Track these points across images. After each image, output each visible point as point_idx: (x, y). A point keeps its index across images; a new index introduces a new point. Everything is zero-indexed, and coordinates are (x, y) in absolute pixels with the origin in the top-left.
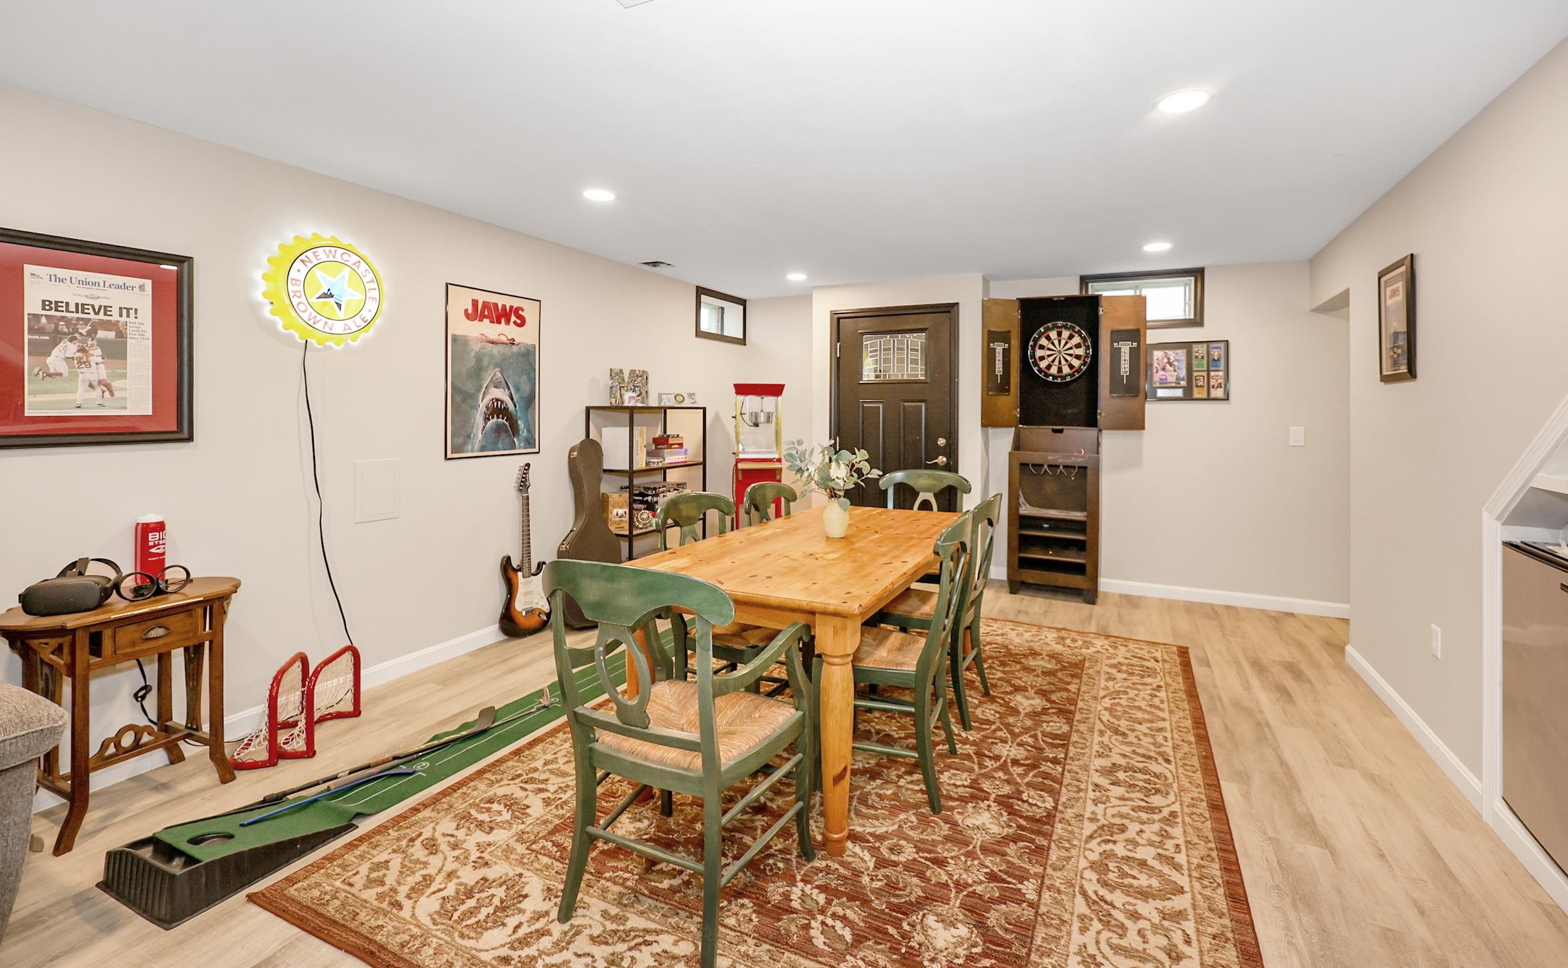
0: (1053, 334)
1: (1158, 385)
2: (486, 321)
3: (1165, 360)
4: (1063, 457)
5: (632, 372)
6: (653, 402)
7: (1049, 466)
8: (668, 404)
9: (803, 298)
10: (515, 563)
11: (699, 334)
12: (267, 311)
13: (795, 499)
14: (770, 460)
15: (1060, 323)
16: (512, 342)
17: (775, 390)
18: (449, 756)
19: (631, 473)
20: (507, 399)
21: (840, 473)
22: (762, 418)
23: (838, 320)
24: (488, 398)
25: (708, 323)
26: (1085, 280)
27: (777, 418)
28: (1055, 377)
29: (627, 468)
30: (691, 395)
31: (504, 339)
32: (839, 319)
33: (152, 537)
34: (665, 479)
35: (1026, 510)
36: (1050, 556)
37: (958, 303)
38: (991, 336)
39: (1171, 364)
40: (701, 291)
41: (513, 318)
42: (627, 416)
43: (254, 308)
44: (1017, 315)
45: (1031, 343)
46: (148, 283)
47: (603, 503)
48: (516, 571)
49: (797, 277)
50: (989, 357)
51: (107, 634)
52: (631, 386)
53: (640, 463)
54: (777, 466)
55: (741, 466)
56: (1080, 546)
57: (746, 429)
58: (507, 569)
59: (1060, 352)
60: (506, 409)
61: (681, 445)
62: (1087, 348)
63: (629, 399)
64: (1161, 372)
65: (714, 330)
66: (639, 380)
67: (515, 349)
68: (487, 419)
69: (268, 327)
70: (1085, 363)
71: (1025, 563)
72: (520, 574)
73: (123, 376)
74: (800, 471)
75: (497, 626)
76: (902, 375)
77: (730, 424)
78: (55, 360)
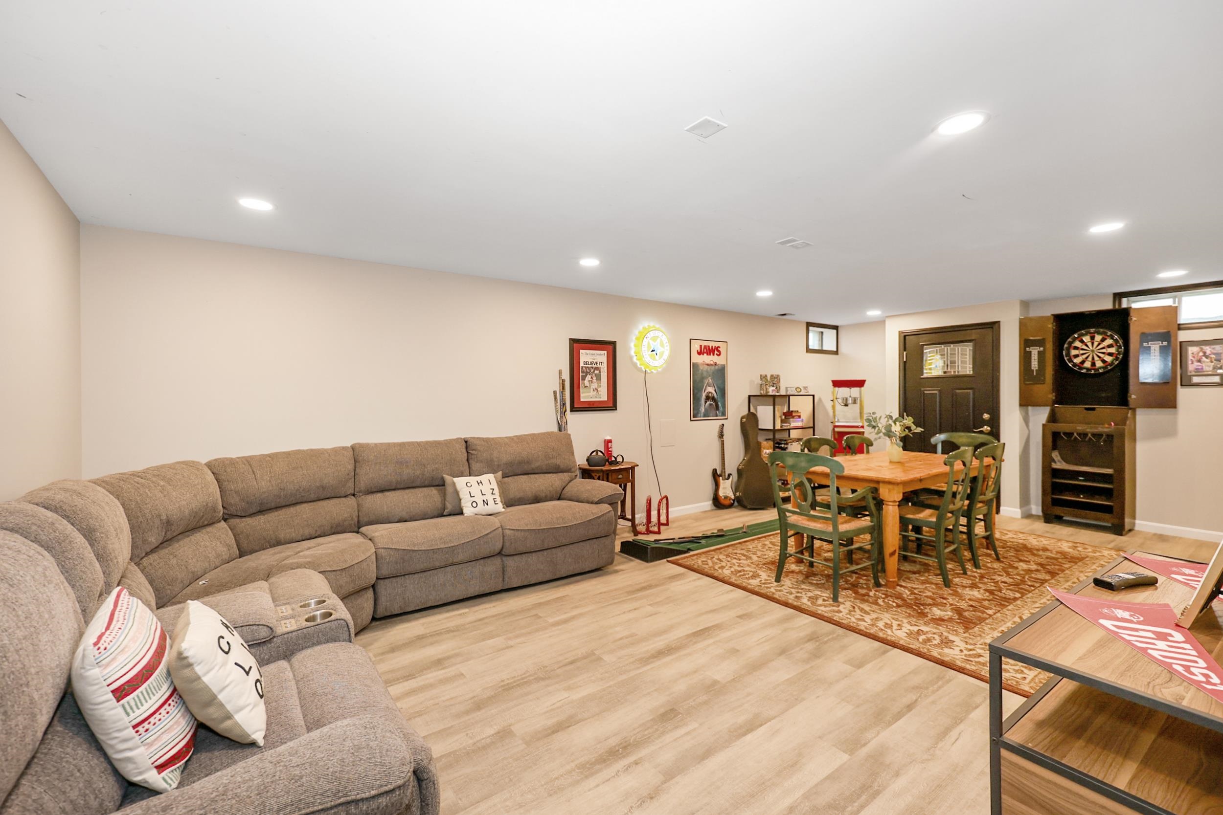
0: (1087, 339)
1: (1193, 373)
2: (705, 354)
3: (1201, 354)
4: (1091, 428)
5: (772, 376)
6: (783, 392)
7: (1079, 434)
8: (792, 393)
9: (880, 323)
10: (719, 472)
11: (809, 350)
12: (635, 359)
13: (872, 445)
14: (857, 427)
15: (1092, 330)
16: (716, 364)
17: (860, 384)
18: (710, 541)
19: (774, 431)
20: (714, 392)
21: (897, 429)
22: (850, 401)
23: (905, 338)
24: (706, 391)
25: (814, 344)
26: (1118, 296)
27: (861, 401)
28: (1088, 369)
29: (772, 428)
30: (805, 388)
31: (712, 363)
32: (905, 336)
33: (610, 444)
34: (789, 436)
35: (1059, 464)
36: (1082, 499)
37: (999, 322)
38: (1026, 344)
39: (1207, 357)
40: (809, 325)
41: (716, 352)
42: (772, 399)
43: (631, 358)
44: (1051, 326)
45: (1066, 346)
46: (606, 352)
47: (759, 446)
48: (720, 476)
49: (874, 313)
50: (1025, 358)
51: (610, 474)
52: (771, 384)
53: (778, 427)
54: (861, 430)
55: (837, 430)
56: (1108, 493)
57: (839, 408)
58: (715, 475)
59: (1093, 351)
60: (713, 397)
61: (799, 417)
62: (1120, 347)
63: (771, 391)
64: (1196, 364)
65: (817, 347)
66: (775, 380)
67: (717, 367)
68: (706, 402)
69: (635, 365)
70: (1117, 359)
71: (1056, 503)
72: (721, 478)
73: (600, 386)
74: (874, 427)
75: (711, 502)
76: (955, 372)
77: (828, 405)
78: (586, 382)
